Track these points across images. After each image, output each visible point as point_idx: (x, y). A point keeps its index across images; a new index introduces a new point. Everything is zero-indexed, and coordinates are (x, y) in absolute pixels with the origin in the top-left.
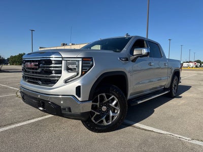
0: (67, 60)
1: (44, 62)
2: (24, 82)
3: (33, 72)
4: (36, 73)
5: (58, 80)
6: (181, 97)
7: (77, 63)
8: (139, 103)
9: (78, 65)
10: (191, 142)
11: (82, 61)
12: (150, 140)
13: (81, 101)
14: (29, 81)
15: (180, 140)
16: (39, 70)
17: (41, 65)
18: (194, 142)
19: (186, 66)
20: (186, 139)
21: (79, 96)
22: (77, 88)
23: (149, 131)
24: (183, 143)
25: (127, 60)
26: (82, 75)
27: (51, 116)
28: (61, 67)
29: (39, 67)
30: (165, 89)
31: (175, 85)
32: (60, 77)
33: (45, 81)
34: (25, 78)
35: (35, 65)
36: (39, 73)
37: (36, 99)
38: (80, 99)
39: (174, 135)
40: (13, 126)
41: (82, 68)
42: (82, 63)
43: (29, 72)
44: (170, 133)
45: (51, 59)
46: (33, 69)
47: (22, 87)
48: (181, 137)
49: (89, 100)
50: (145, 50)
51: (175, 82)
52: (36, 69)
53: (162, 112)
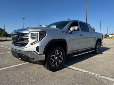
0: (32, 33)
1: (20, 35)
2: (13, 45)
3: (16, 40)
4: (18, 40)
5: (27, 44)
6: (102, 54)
7: (37, 34)
8: (74, 56)
9: (38, 35)
10: (100, 77)
11: (40, 33)
12: (77, 75)
13: (39, 54)
14: (14, 45)
15: (94, 76)
16: (19, 39)
17: (19, 36)
18: (102, 77)
19: (111, 37)
20: (97, 75)
21: (38, 52)
22: (37, 47)
23: (78, 71)
24: (95, 77)
25: (67, 33)
26: (40, 41)
27: (27, 63)
28: (29, 37)
29: (19, 37)
30: (92, 49)
31: (99, 47)
32: (28, 42)
33: (22, 44)
34: (13, 43)
35: (17, 36)
36: (19, 40)
37: (17, 53)
38: (38, 53)
39: (91, 73)
40: (7, 68)
41: (39, 37)
42: (40, 34)
43: (15, 40)
44: (89, 72)
45: (24, 33)
46: (16, 38)
47: (12, 48)
48: (95, 74)
49: (44, 54)
50: (76, 27)
51: (98, 45)
52: (18, 38)
53: (88, 61)
